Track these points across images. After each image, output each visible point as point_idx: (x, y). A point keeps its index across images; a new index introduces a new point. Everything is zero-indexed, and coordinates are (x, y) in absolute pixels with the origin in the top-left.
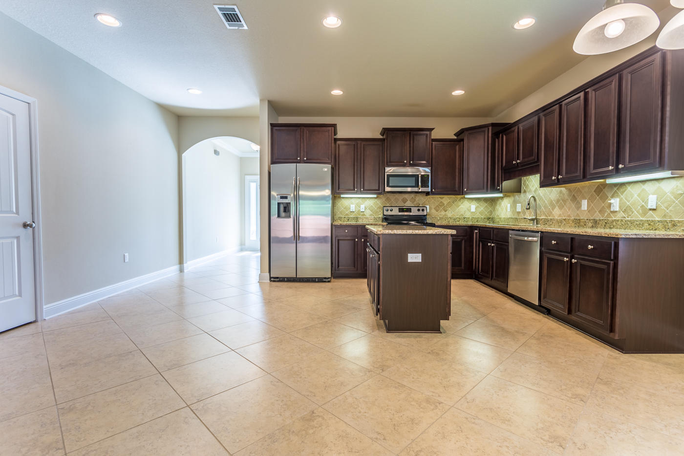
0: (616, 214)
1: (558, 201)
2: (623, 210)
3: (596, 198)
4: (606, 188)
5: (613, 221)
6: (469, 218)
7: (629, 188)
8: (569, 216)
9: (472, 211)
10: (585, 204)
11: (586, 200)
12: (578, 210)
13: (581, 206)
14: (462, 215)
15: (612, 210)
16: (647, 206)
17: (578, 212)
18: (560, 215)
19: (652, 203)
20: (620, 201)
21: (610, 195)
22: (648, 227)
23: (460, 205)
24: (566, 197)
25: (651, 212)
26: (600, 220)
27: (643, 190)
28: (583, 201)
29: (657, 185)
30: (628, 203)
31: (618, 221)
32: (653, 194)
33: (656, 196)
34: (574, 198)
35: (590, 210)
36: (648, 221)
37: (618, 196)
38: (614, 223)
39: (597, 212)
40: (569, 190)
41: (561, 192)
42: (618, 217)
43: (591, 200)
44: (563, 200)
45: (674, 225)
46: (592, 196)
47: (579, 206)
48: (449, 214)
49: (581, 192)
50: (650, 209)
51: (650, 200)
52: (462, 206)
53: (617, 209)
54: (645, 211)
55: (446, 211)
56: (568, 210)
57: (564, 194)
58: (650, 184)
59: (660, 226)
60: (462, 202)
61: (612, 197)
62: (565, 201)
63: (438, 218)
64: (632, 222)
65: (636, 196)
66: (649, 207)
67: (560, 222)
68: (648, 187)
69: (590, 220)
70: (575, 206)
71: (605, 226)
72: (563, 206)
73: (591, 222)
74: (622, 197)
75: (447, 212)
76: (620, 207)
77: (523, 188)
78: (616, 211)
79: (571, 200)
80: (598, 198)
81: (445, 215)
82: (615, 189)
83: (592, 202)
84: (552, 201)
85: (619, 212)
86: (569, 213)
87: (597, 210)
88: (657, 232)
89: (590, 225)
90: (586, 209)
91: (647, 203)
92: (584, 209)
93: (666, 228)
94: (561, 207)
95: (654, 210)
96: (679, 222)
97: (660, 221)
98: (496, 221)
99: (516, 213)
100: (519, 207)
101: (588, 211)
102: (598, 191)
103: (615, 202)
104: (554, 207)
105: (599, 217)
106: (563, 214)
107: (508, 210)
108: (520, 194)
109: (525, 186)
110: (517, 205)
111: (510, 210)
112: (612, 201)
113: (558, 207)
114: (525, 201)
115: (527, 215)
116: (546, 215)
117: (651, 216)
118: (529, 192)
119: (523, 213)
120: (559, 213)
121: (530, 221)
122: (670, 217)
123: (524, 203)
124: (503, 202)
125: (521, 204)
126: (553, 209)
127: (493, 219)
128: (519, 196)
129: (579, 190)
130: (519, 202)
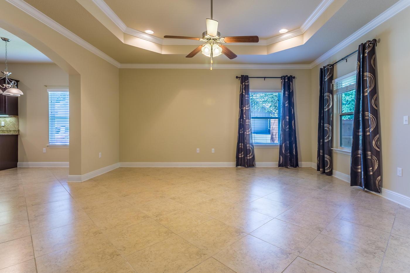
22: (2, 131)
29: (4, 118)
32: (3, 121)
45: (10, 131)
50: (2, 126)
51: (2, 123)
58: (2, 118)
66: (2, 125)
88: (5, 133)
93: (8, 132)
95: (4, 126)
96: (12, 130)
97: (5, 130)
117: (3, 128)
122: (8, 129)
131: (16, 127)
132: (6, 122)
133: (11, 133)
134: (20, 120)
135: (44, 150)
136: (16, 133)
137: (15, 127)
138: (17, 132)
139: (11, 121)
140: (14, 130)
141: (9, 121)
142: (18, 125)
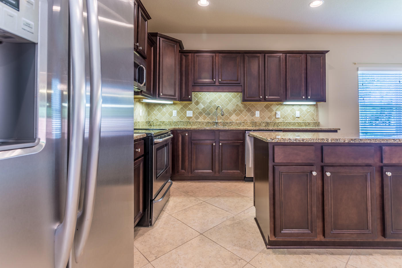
0: (278, 119)
1: (235, 111)
2: (283, 117)
3: (266, 111)
4: (272, 106)
5: (279, 123)
8: (245, 120)
10: (258, 114)
11: (259, 111)
12: (252, 117)
13: (255, 114)
15: (277, 117)
16: (296, 116)
17: (253, 118)
18: (237, 120)
19: (298, 114)
20: (281, 113)
21: (274, 109)
22: (298, 125)
24: (242, 109)
25: (297, 118)
26: (271, 122)
28: (256, 112)
29: (299, 107)
30: (285, 114)
31: (282, 123)
32: (298, 111)
33: (299, 112)
34: (249, 110)
36: (297, 122)
37: (279, 110)
38: (280, 124)
39: (267, 118)
42: (281, 120)
44: (239, 110)
45: (309, 124)
46: (263, 109)
47: (253, 114)
49: (255, 107)
50: (297, 117)
52: (136, 110)
54: (294, 118)
56: (244, 117)
57: (240, 107)
58: (296, 106)
59: (303, 125)
61: (276, 110)
62: (241, 111)
64: (290, 123)
65: (289, 111)
66: (297, 116)
67: (237, 124)
68: (294, 107)
69: (263, 122)
70: (250, 114)
71: (274, 125)
72: (240, 114)
73: (265, 123)
74: (282, 111)
76: (281, 116)
77: (195, 99)
78: (279, 118)
79: (246, 111)
83: (263, 112)
84: (229, 110)
85: (281, 118)
86: (245, 118)
87: (267, 117)
88: (302, 127)
89: (264, 125)
91: (295, 114)
92: (258, 116)
93: (306, 126)
94: (237, 115)
95: (299, 117)
96: (311, 123)
98: (155, 124)
99: (186, 118)
100: (189, 114)
101: (261, 118)
102: (267, 107)
103: (279, 113)
104: (231, 114)
105: (269, 121)
106: (240, 119)
107: (173, 115)
108: (191, 103)
109: (197, 97)
110: (187, 111)
111: (176, 116)
112: (277, 112)
113: (235, 114)
114: (197, 109)
115: (201, 119)
116: (223, 120)
117: (298, 120)
118: (202, 103)
119: (195, 117)
120: (237, 118)
121: (207, 124)
122: (306, 121)
123: (196, 111)
124: (165, 109)
125: (192, 111)
126: (230, 116)
127: (149, 123)
128: (189, 104)
129: (253, 106)
130: (190, 109)
131: (315, 119)
132: (301, 111)
133: (310, 126)
137: (313, 119)
138: (318, 125)
139: (309, 111)
140: (314, 123)
141: (305, 111)
142: (317, 115)
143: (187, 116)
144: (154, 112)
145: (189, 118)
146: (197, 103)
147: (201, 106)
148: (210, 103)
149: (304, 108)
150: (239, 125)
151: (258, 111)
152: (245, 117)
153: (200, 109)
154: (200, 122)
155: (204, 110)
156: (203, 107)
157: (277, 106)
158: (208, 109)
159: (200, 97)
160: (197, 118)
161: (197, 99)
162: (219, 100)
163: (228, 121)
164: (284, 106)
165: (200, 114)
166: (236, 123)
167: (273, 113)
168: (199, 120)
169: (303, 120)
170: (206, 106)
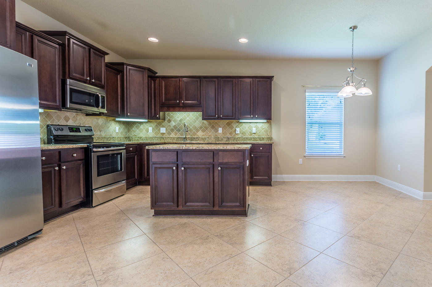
0: (237, 135)
1: (201, 128)
2: (242, 133)
4: (233, 123)
5: (238, 138)
6: (116, 137)
7: (244, 124)
8: (210, 136)
9: (117, 132)
10: (220, 130)
13: (218, 131)
14: (111, 135)
15: (236, 133)
17: (216, 134)
18: (203, 135)
19: (254, 130)
20: (240, 129)
21: (234, 126)
23: (109, 127)
24: (207, 126)
25: (253, 134)
26: (231, 137)
27: (250, 125)
28: (219, 128)
29: (256, 124)
30: (244, 131)
31: (240, 138)
32: (254, 127)
34: (213, 127)
35: (224, 133)
36: (253, 138)
37: (239, 127)
38: (239, 139)
39: (228, 134)
40: (210, 122)
41: (203, 123)
42: (239, 136)
43: (224, 128)
44: (205, 127)
45: (263, 139)
46: (224, 126)
47: (217, 131)
48: (103, 134)
49: (218, 124)
50: (253, 133)
51: (253, 130)
52: (110, 127)
53: (239, 133)
54: (251, 134)
55: (100, 131)
58: (253, 124)
59: (258, 140)
60: (110, 124)
61: (236, 127)
62: (206, 128)
63: (97, 138)
64: (247, 138)
65: (247, 127)
66: (253, 132)
68: (251, 124)
69: (225, 138)
70: (214, 131)
71: (234, 140)
72: (206, 131)
74: (241, 127)
75: (101, 133)
76: (240, 132)
77: (167, 118)
78: (238, 134)
79: (211, 127)
80: (228, 127)
81: (101, 135)
82: (237, 124)
84: (196, 127)
88: (257, 142)
89: (225, 140)
90: (221, 132)
91: (252, 131)
93: (260, 140)
94: (203, 131)
95: (255, 133)
96: (265, 138)
97: (258, 138)
98: (133, 139)
99: (160, 134)
100: (163, 130)
101: (223, 134)
102: (228, 124)
103: (238, 129)
104: (198, 131)
105: (230, 136)
106: (205, 135)
107: (149, 132)
108: (164, 121)
109: (169, 116)
110: (161, 128)
111: (152, 132)
112: (237, 129)
113: (201, 131)
114: (170, 126)
115: (172, 135)
116: (191, 135)
117: (254, 136)
118: (173, 121)
119: (168, 133)
120: (202, 134)
121: (177, 139)
122: (261, 136)
123: (169, 127)
124: (142, 126)
125: (165, 128)
126: (197, 132)
127: (129, 138)
128: (163, 122)
129: (216, 123)
130: (163, 127)
131: (269, 134)
132: (257, 127)
133: (264, 141)
134: (273, 126)
135: (301, 161)
136: (269, 142)
137: (267, 134)
138: (270, 140)
139: (264, 127)
140: (268, 138)
141: (261, 127)
142: (271, 131)
143: (161, 132)
144: (133, 129)
145: (163, 134)
146: (169, 121)
147: (173, 124)
148: (181, 121)
149: (260, 125)
150: (204, 140)
151: (221, 127)
152: (210, 133)
153: (172, 126)
154: (171, 137)
155: (175, 127)
156: (174, 124)
157: (236, 123)
158: (178, 126)
159: (172, 115)
160: (169, 134)
161: (169, 118)
162: (188, 118)
163: (196, 137)
164: (243, 123)
165: (172, 130)
166: (202, 138)
167: (234, 129)
168: (171, 136)
169: (259, 136)
170: (177, 123)
